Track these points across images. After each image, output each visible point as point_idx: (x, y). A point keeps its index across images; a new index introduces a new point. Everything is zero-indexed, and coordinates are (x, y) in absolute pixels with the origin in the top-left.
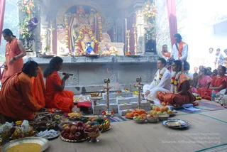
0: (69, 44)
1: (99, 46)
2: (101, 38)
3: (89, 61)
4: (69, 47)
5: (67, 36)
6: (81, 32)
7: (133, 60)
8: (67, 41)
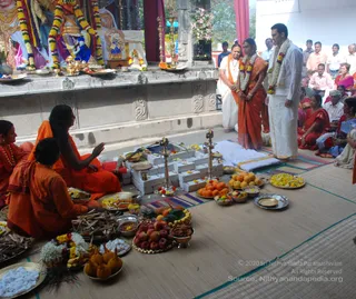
0: (29, 34)
1: (99, 42)
2: (97, 20)
3: (97, 84)
4: (31, 41)
5: (21, 15)
6: (57, 12)
7: (175, 78)
8: (23, 27)
